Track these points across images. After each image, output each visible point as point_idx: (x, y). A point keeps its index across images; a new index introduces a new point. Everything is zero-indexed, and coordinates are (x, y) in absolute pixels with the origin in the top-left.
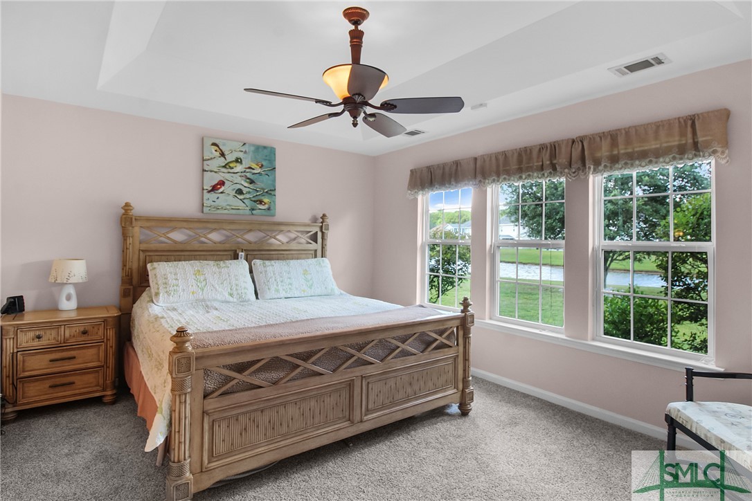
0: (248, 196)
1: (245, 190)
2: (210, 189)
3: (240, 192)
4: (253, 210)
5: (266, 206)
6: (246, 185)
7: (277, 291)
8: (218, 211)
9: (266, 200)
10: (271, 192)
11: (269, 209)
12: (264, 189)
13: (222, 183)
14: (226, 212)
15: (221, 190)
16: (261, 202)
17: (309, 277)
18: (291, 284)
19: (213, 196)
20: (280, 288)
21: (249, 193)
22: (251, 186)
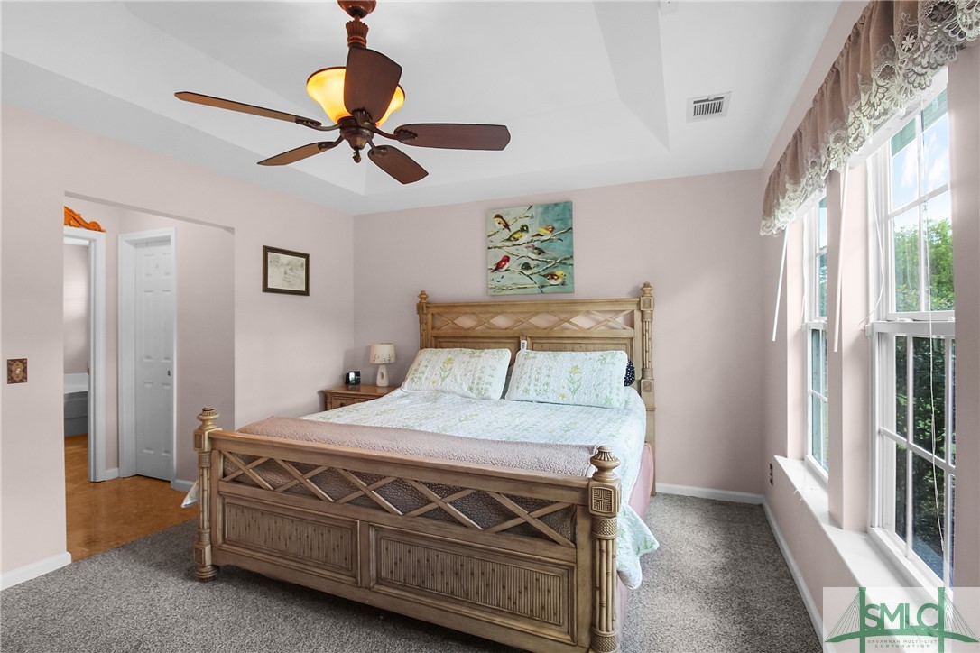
0: (536, 270)
1: (532, 263)
2: (493, 268)
3: (527, 266)
4: (543, 286)
5: (560, 280)
6: (534, 256)
7: (527, 391)
8: (503, 292)
9: (559, 273)
10: (566, 262)
11: (563, 284)
12: (555, 259)
13: (506, 259)
14: (511, 292)
15: (505, 268)
16: (552, 276)
17: (576, 377)
18: (547, 384)
19: (498, 275)
20: (532, 388)
21: (538, 266)
22: (540, 257)
